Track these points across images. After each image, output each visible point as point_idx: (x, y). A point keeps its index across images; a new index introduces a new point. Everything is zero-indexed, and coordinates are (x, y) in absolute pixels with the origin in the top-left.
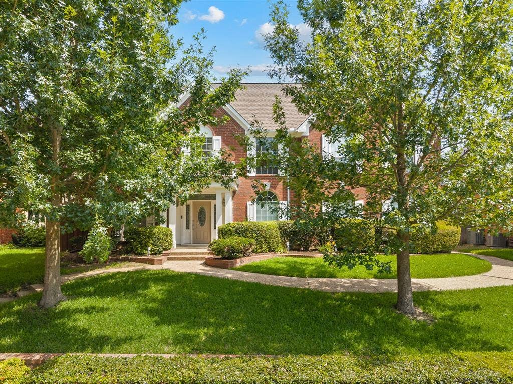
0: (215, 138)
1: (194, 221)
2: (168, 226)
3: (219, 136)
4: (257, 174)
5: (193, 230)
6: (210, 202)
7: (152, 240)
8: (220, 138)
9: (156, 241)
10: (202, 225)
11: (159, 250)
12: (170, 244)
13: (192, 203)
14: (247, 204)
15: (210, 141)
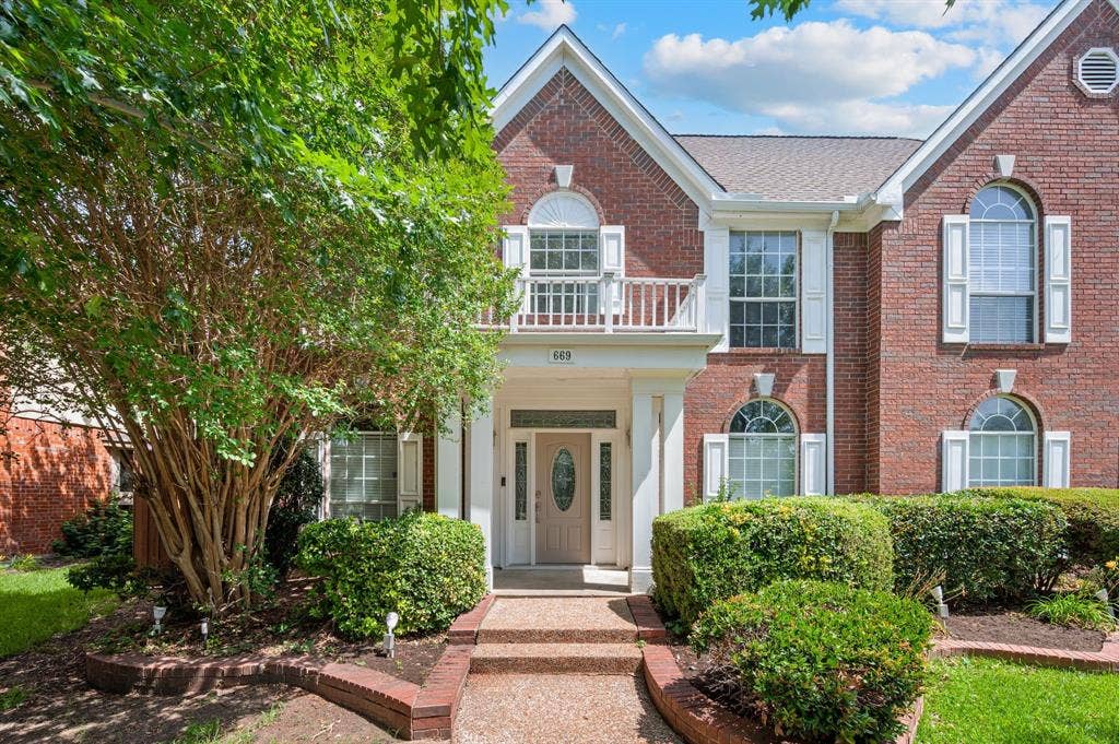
0: (606, 230)
1: (538, 494)
2: (464, 515)
3: (618, 224)
4: (731, 346)
5: (537, 522)
6: (590, 434)
7: (408, 578)
8: (620, 230)
9: (421, 580)
10: (564, 506)
11: (433, 615)
12: (476, 585)
13: (534, 439)
14: (702, 440)
15: (591, 239)
